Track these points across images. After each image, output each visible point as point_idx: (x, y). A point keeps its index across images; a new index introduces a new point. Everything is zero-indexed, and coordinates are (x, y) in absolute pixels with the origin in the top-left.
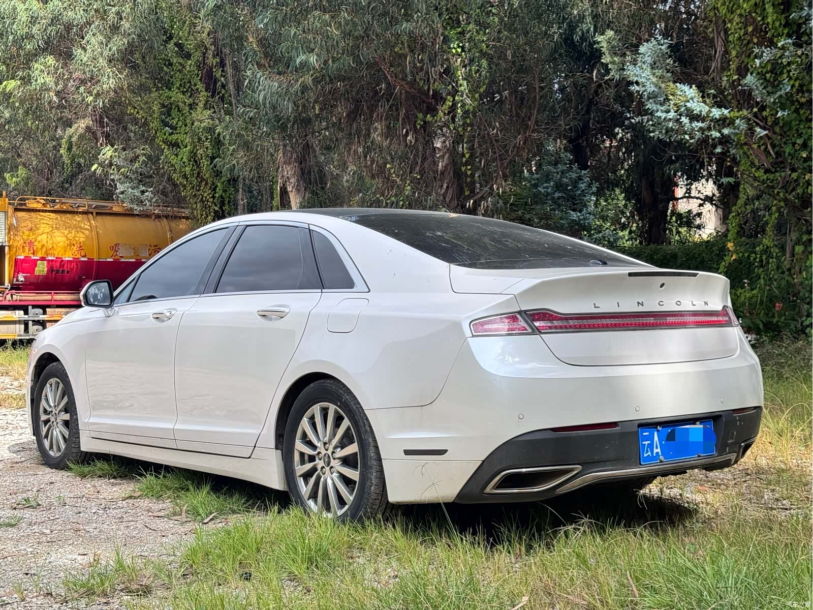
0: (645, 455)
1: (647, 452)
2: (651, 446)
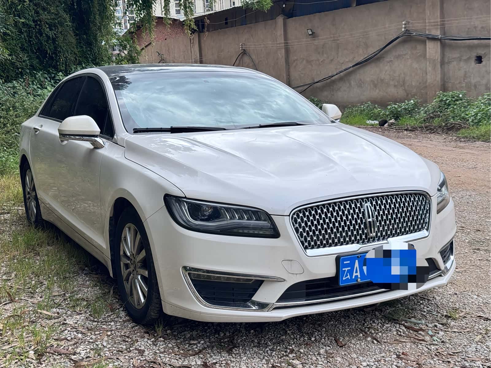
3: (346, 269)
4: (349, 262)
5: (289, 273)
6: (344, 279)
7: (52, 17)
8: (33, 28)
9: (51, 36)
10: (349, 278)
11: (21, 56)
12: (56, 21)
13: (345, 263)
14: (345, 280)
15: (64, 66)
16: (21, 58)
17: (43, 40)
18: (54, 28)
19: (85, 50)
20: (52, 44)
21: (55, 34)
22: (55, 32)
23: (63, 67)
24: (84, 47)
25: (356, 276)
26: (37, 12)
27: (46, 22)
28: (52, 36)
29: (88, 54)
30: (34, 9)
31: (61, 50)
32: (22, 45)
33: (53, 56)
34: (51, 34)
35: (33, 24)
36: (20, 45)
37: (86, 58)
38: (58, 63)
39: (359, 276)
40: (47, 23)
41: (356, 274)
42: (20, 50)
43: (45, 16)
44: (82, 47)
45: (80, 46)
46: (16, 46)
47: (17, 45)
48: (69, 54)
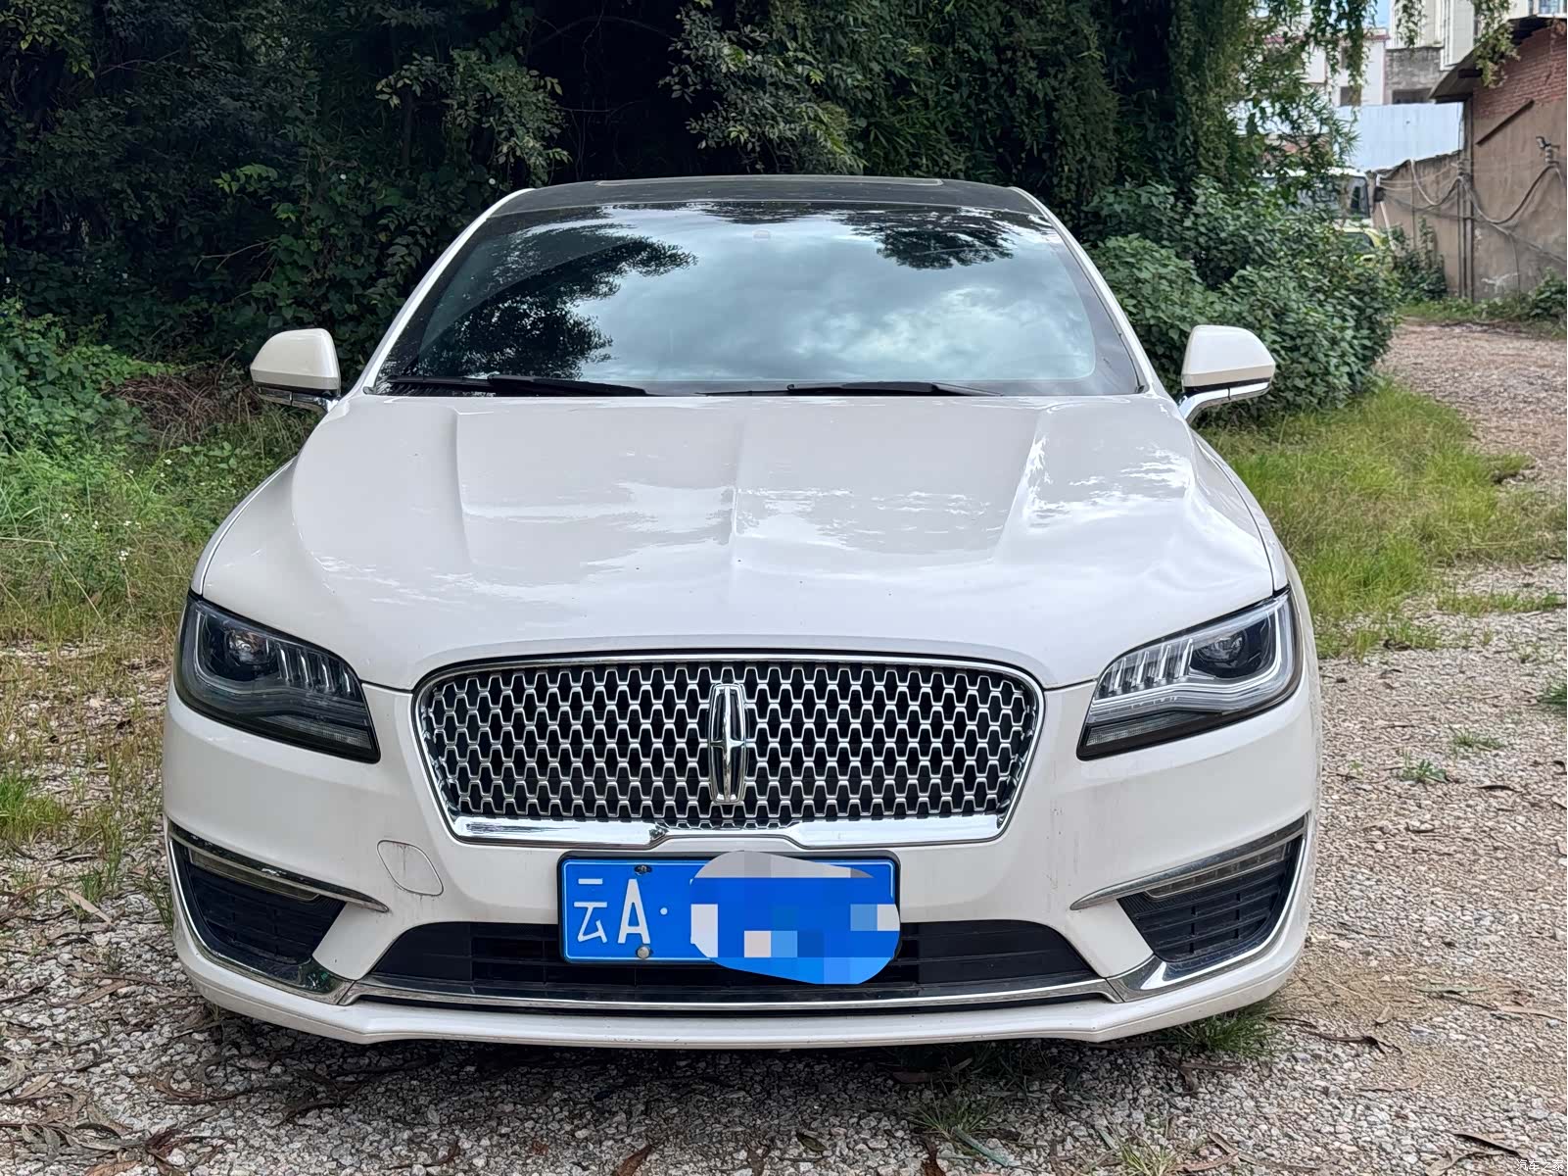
3: (591, 906)
4: (599, 881)
5: (400, 887)
6: (581, 938)
7: (1050, 35)
8: (992, 70)
9: (1040, 96)
10: (605, 940)
11: (946, 158)
12: (1061, 47)
13: (582, 881)
14: (584, 942)
15: (1073, 187)
16: (947, 163)
17: (1015, 107)
18: (1052, 71)
19: (1150, 136)
20: (1043, 121)
21: (1054, 89)
22: (1056, 84)
23: (1069, 190)
24: (1151, 126)
25: (635, 938)
26: (1009, 23)
27: (1031, 51)
28: (1046, 94)
29: (1161, 150)
30: (1000, 12)
31: (1068, 139)
32: (957, 124)
33: (1045, 156)
34: (1041, 88)
35: (991, 59)
36: (948, 123)
37: (1153, 161)
38: (1055, 181)
39: (646, 939)
40: (1034, 56)
41: (633, 930)
42: (947, 139)
43: (1029, 32)
44: (1144, 128)
45: (1136, 125)
46: (936, 129)
47: (938, 124)
48: (1096, 152)
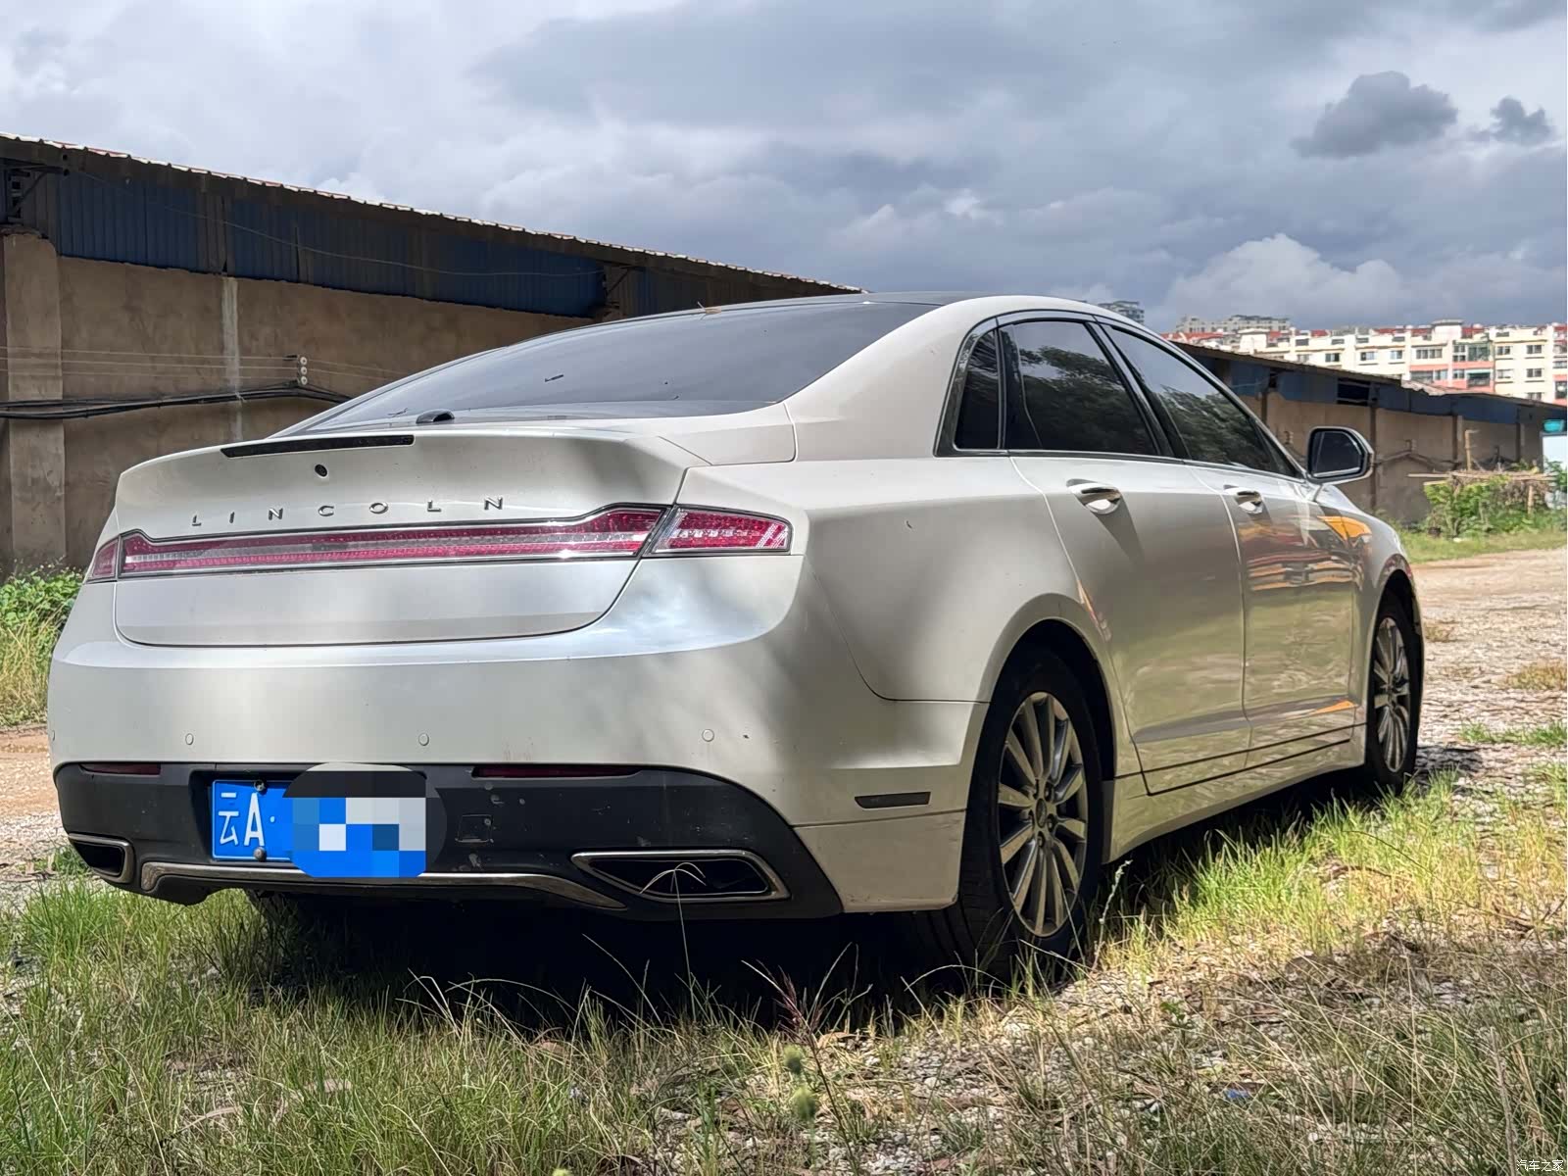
0: (223, 841)
1: (228, 834)
2: (239, 824)
